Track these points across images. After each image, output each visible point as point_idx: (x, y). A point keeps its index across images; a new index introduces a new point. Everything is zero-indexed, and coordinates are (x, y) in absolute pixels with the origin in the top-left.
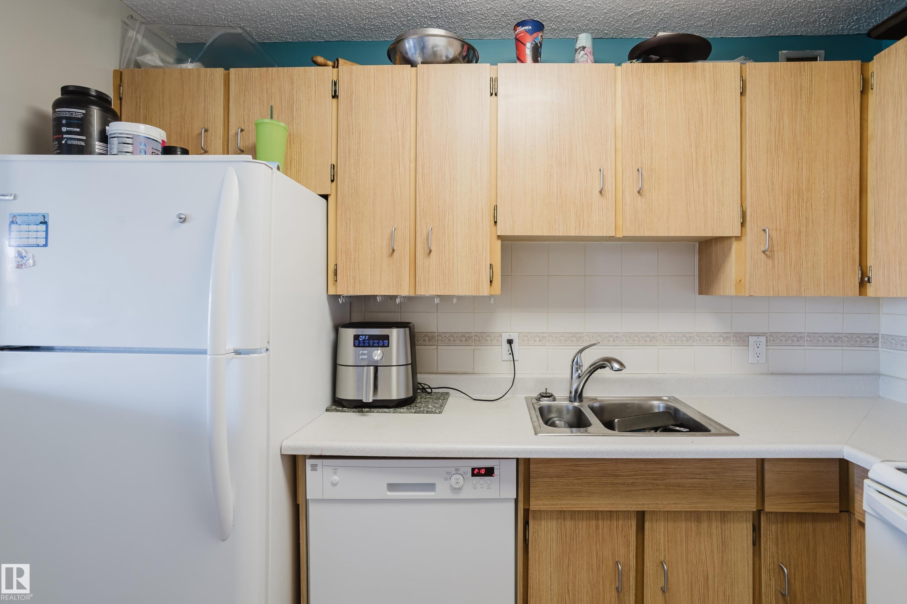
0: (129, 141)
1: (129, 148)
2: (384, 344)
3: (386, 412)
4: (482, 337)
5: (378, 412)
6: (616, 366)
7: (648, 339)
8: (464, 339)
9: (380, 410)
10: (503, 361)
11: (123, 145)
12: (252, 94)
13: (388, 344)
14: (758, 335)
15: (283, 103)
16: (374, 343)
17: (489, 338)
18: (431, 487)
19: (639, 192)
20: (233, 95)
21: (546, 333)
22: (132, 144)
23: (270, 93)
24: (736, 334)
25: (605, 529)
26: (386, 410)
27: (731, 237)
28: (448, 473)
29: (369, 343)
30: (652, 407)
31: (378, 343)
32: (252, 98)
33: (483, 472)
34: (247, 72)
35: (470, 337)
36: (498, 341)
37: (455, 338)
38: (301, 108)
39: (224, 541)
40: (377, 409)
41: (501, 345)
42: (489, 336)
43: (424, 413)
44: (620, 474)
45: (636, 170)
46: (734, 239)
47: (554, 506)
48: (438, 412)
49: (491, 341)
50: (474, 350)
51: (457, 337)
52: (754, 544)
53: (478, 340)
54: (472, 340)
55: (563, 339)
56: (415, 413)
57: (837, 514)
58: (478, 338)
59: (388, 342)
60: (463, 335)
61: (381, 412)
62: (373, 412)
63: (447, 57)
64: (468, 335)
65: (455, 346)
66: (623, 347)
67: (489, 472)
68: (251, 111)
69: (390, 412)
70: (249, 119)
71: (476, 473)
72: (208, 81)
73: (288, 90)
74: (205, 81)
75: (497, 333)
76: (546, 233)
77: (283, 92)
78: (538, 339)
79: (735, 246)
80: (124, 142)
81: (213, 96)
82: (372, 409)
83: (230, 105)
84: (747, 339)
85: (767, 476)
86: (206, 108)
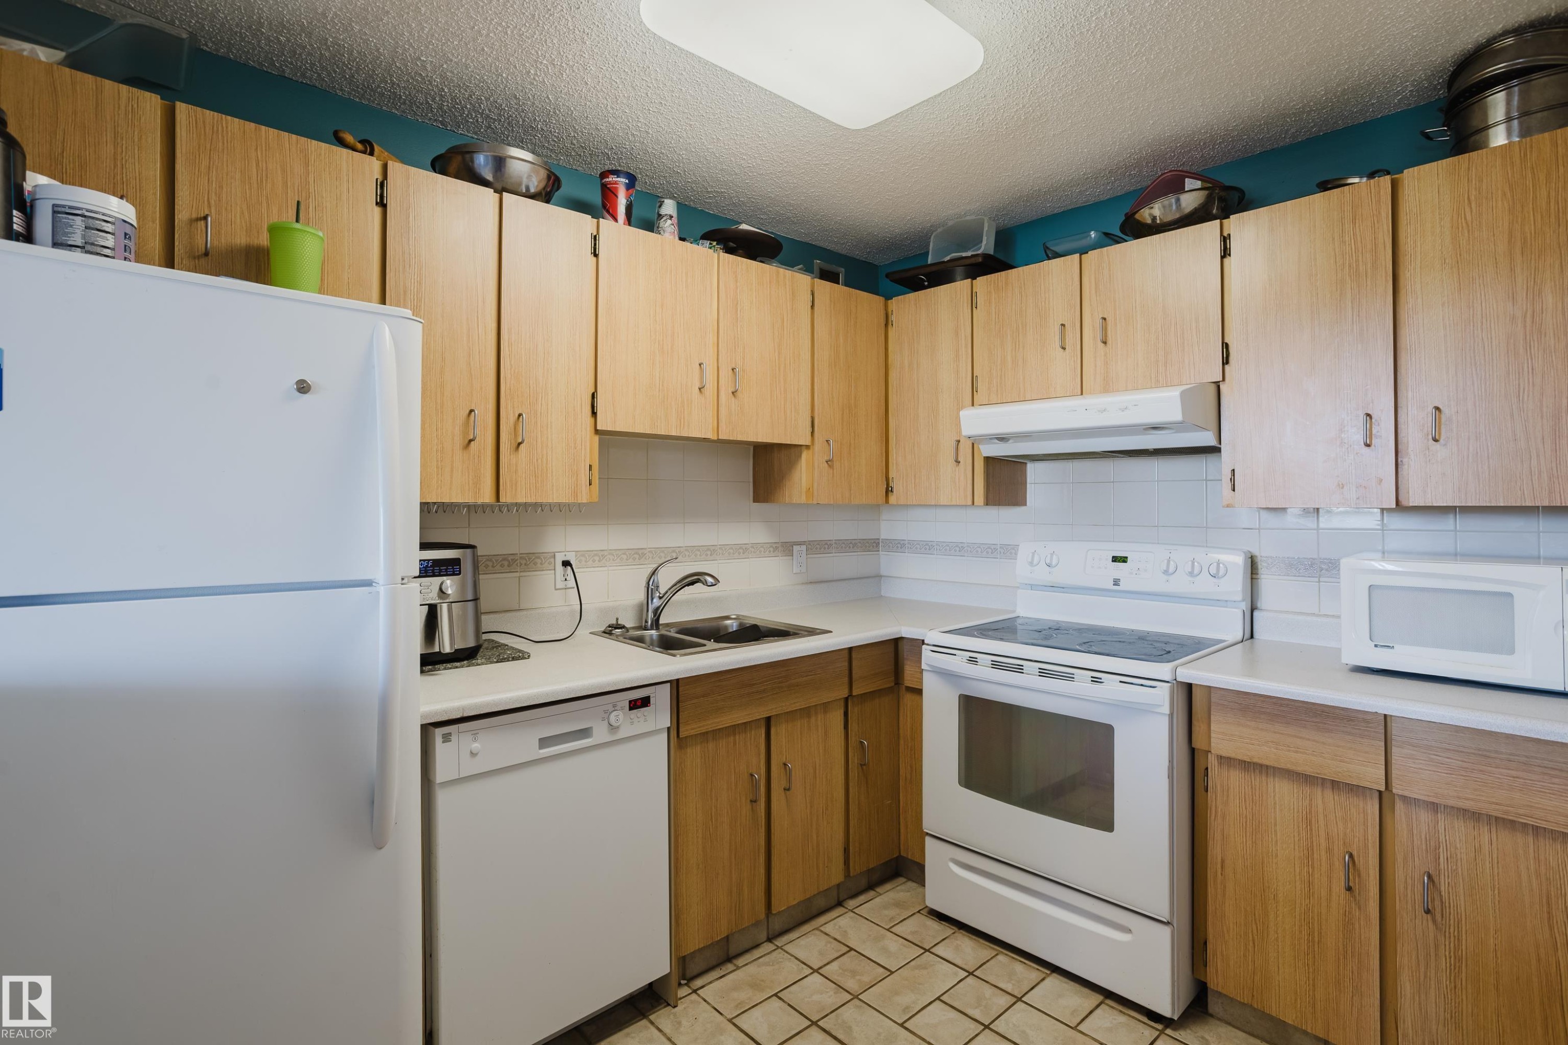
0: (108, 227)
1: (108, 240)
2: (454, 571)
3: (457, 667)
4: (530, 559)
5: (445, 669)
6: (710, 580)
7: (709, 553)
8: (506, 563)
9: (449, 665)
10: (556, 589)
11: (97, 232)
12: (225, 159)
13: (460, 571)
14: (800, 544)
15: (289, 191)
16: (440, 571)
17: (539, 561)
18: (585, 733)
19: (733, 393)
20: (184, 151)
21: (606, 550)
22: (113, 234)
23: (264, 169)
24: (784, 544)
25: (741, 743)
26: (458, 664)
27: (801, 446)
28: (605, 712)
29: (433, 571)
30: (726, 627)
31: (446, 570)
32: (225, 167)
33: (639, 703)
34: (216, 120)
35: (514, 561)
36: (550, 563)
37: (493, 563)
38: (323, 208)
39: (381, 848)
40: (444, 665)
41: (555, 569)
42: (539, 558)
43: (509, 661)
44: (755, 682)
45: (730, 369)
46: (804, 447)
47: (702, 729)
48: (526, 656)
49: (541, 564)
50: (519, 577)
51: (497, 561)
52: (844, 728)
53: (525, 564)
54: (517, 565)
55: (625, 557)
56: (497, 662)
57: (892, 687)
58: (524, 561)
59: (460, 568)
60: (505, 558)
61: (451, 668)
62: (439, 670)
63: (528, 188)
64: (512, 557)
65: (494, 573)
66: (685, 564)
67: (644, 702)
68: (225, 189)
69: (462, 667)
70: (219, 201)
71: (635, 705)
72: (123, 108)
73: (299, 173)
74: (117, 106)
75: (548, 553)
76: (648, 431)
77: (289, 173)
78: (597, 558)
79: (805, 455)
80: (99, 228)
81: (136, 140)
82: (436, 666)
83: (178, 167)
84: (791, 548)
85: (854, 663)
86: (119, 158)
